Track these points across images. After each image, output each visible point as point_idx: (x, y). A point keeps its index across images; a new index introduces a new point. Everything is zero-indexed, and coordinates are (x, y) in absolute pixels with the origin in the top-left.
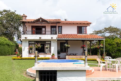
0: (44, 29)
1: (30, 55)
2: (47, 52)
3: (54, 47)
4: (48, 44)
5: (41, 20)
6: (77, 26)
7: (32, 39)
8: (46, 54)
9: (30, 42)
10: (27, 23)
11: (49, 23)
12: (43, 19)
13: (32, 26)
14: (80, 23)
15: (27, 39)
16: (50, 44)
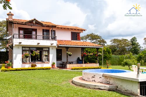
0: (35, 32)
1: (24, 65)
2: (44, 61)
3: (52, 55)
4: (45, 51)
5: (34, 22)
6: (71, 32)
7: (28, 45)
8: (44, 62)
9: (24, 49)
10: (16, 23)
11: (45, 26)
12: (37, 21)
13: (19, 28)
14: (75, 29)
15: (21, 44)
16: (48, 51)
